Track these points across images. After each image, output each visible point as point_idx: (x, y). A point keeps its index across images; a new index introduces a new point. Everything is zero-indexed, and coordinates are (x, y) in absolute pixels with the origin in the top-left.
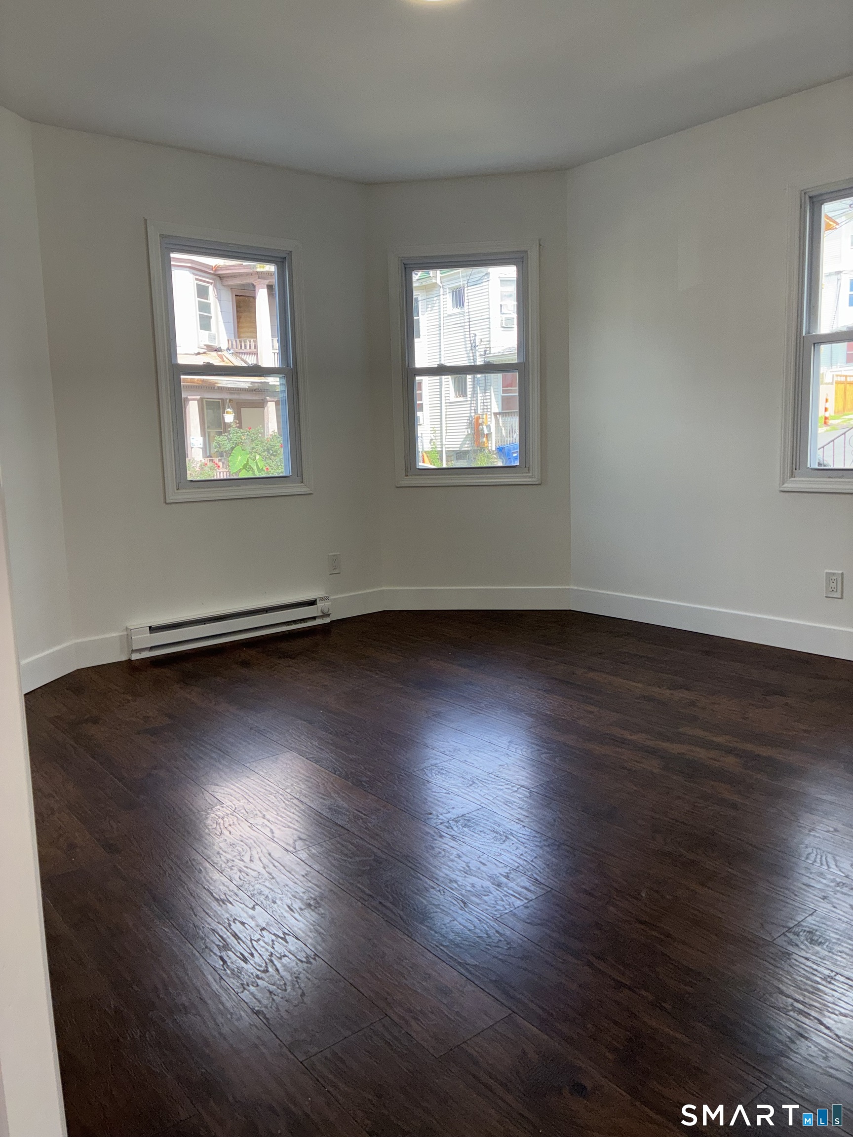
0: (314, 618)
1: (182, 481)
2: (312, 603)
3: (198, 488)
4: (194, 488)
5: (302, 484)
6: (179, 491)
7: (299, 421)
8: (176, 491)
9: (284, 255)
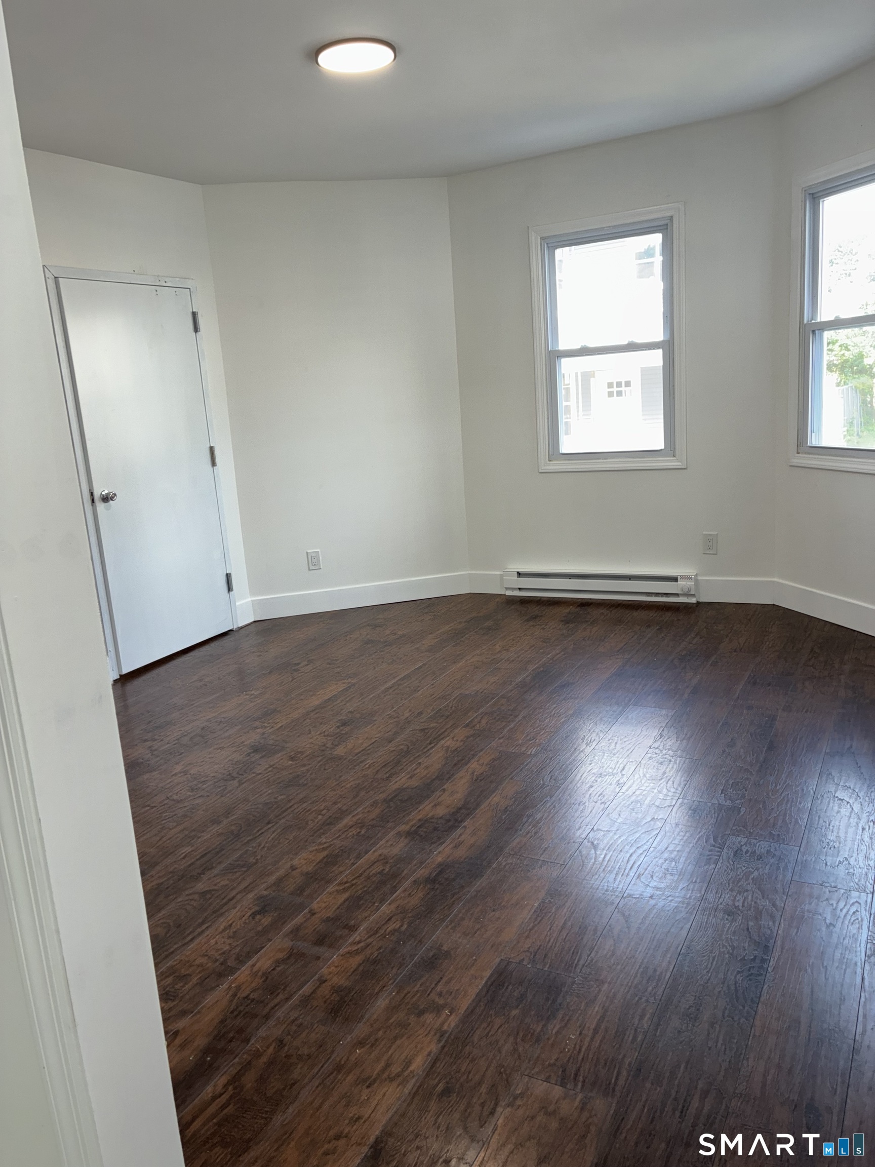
0: (677, 595)
1: (554, 453)
2: (675, 579)
3: (569, 460)
4: (565, 460)
5: (675, 458)
6: (551, 462)
7: (674, 394)
8: (548, 462)
9: (666, 222)
